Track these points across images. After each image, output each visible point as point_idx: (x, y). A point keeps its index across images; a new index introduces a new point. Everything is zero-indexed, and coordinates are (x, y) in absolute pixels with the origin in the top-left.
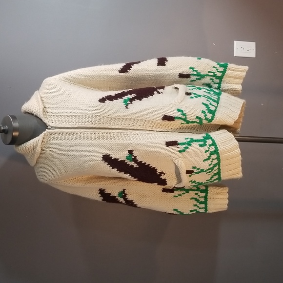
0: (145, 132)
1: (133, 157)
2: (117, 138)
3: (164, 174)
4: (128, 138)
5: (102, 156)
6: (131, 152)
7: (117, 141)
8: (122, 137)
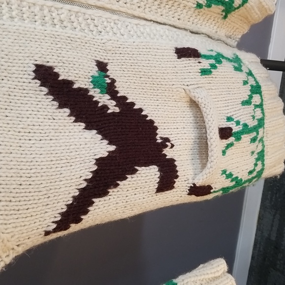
0: (130, 20)
1: (109, 81)
2: (69, 25)
3: (173, 146)
4: (95, 29)
5: (34, 68)
6: (102, 67)
7: (69, 32)
8: (80, 24)
